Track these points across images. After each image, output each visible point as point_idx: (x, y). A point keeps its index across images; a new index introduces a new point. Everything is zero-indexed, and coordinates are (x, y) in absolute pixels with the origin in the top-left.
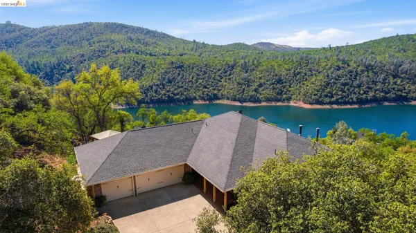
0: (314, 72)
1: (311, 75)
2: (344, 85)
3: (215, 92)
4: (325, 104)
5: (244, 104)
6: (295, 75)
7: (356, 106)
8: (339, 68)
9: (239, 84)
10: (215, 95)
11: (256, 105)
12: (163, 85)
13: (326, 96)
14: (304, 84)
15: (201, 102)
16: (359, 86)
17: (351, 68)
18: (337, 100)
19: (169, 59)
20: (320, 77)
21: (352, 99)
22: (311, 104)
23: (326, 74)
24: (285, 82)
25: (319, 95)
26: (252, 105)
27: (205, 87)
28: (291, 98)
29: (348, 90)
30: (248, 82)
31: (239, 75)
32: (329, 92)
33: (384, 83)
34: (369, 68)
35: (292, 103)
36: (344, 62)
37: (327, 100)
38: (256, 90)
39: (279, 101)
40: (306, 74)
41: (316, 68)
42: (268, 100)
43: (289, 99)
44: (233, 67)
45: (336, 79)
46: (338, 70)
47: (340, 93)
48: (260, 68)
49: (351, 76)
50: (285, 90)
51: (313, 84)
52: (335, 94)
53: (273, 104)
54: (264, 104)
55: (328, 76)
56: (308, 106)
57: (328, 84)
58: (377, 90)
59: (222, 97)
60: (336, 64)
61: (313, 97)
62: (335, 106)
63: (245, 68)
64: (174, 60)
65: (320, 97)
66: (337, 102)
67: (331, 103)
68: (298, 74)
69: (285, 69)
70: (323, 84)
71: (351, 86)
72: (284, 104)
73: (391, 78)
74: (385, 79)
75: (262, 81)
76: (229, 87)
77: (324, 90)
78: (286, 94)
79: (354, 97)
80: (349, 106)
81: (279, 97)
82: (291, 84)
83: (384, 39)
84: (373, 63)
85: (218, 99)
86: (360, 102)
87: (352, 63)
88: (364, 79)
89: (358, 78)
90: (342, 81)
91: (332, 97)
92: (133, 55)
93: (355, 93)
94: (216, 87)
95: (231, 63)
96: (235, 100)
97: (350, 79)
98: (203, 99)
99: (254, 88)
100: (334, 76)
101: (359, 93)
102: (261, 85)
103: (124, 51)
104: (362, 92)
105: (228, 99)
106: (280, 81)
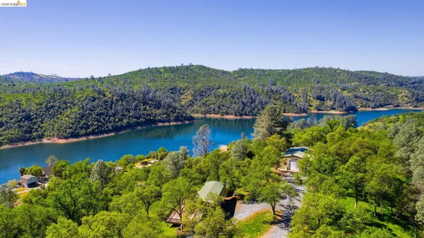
0: (68, 105)
1: (66, 108)
2: (99, 115)
4: (81, 136)
6: (48, 109)
7: (113, 134)
8: (94, 99)
13: (82, 128)
14: (58, 118)
16: (114, 115)
17: (106, 98)
18: (93, 130)
20: (76, 109)
21: (107, 127)
22: (66, 138)
23: (81, 106)
24: (36, 118)
25: (74, 128)
28: (43, 135)
29: (104, 119)
32: (85, 124)
33: (135, 109)
34: (123, 97)
35: (45, 141)
36: (100, 92)
37: (83, 132)
39: (28, 140)
40: (60, 108)
41: (71, 101)
42: (12, 141)
43: (41, 137)
45: (91, 110)
46: (93, 101)
47: (95, 123)
49: (106, 105)
50: (36, 127)
51: (68, 117)
52: (91, 125)
54: (7, 146)
55: (83, 108)
56: (62, 141)
57: (83, 116)
58: (131, 117)
60: (91, 95)
61: (68, 130)
62: (92, 137)
65: (75, 130)
66: (93, 133)
67: (87, 135)
68: (51, 108)
69: (36, 104)
70: (78, 116)
71: (106, 116)
72: (34, 143)
73: (142, 104)
74: (136, 106)
77: (79, 122)
78: (36, 131)
79: (110, 126)
80: (106, 135)
81: (28, 135)
82: (43, 120)
84: (126, 93)
86: (116, 129)
87: (107, 94)
88: (119, 108)
89: (113, 107)
90: (98, 111)
91: (88, 128)
93: (110, 122)
97: (105, 109)
100: (88, 106)
101: (115, 121)
104: (117, 120)
106: (28, 118)
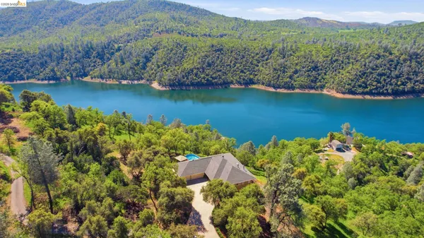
0: (351, 60)
1: (349, 63)
2: (381, 75)
3: (252, 77)
4: (357, 94)
5: (278, 90)
6: (332, 62)
7: (390, 98)
8: (379, 57)
9: (275, 69)
10: (251, 80)
11: (289, 92)
12: (203, 69)
13: (360, 86)
14: (339, 73)
15: (237, 86)
16: (397, 77)
17: (393, 57)
18: (371, 90)
19: (209, 41)
20: (357, 66)
21: (387, 90)
22: (344, 93)
23: (364, 63)
24: (321, 70)
25: (352, 85)
26: (285, 91)
27: (242, 72)
28: (324, 86)
29: (385, 80)
30: (284, 68)
31: (275, 61)
32: (364, 82)
34: (412, 57)
35: (325, 92)
36: (386, 50)
37: (360, 90)
38: (291, 77)
39: (312, 88)
40: (342, 62)
41: (354, 56)
42: (302, 87)
43: (322, 87)
44: (271, 51)
45: (373, 69)
46: (378, 59)
47: (375, 83)
48: (298, 54)
49: (391, 65)
50: (320, 78)
51: (347, 73)
52: (369, 85)
53: (307, 91)
54: (297, 91)
55: (365, 65)
56: (340, 96)
57: (364, 74)
58: (417, 81)
59: (258, 83)
60: (376, 52)
61: (347, 86)
62: (368, 97)
63: (283, 54)
64: (215, 42)
65: (354, 87)
66: (370, 93)
67: (364, 93)
68: (335, 62)
69: (323, 56)
70: (359, 73)
71: (388, 77)
72: (317, 92)
75: (298, 68)
76: (265, 72)
77: (358, 80)
78: (320, 81)
79: (390, 88)
80: (382, 97)
81: (313, 84)
82: (327, 72)
84: (419, 52)
85: (254, 83)
86: (396, 93)
87: (395, 51)
88: (405, 69)
89: (398, 67)
90: (380, 70)
91: (366, 87)
92: (176, 36)
93: (391, 84)
94: (252, 71)
95: (270, 48)
96: (269, 85)
97: (389, 69)
98: (239, 83)
99: (289, 74)
100: (371, 65)
101: (396, 84)
102: (296, 72)
103: (167, 31)
104: (399, 83)
105: (263, 84)
106: (315, 68)
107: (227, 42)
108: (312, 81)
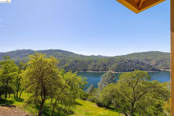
1: (114, 63)
2: (124, 66)
3: (86, 68)
5: (95, 72)
6: (109, 63)
8: (121, 61)
9: (93, 66)
10: (86, 69)
12: (71, 66)
13: (119, 69)
14: (112, 66)
15: (82, 71)
16: (128, 66)
17: (125, 61)
18: (122, 70)
19: (73, 59)
20: (116, 64)
22: (114, 71)
26: (97, 72)
27: (83, 67)
28: (108, 70)
30: (96, 65)
31: (93, 63)
32: (119, 68)
33: (135, 65)
34: (130, 61)
36: (122, 59)
37: (119, 70)
38: (98, 68)
39: (105, 71)
40: (112, 63)
41: (115, 61)
42: (102, 70)
44: (91, 61)
47: (123, 68)
48: (99, 61)
50: (106, 68)
51: (114, 66)
53: (103, 72)
54: (101, 72)
55: (118, 63)
57: (119, 66)
58: (133, 67)
59: (88, 70)
61: (115, 69)
62: (122, 72)
63: (95, 61)
64: (75, 59)
65: (117, 70)
67: (120, 71)
69: (106, 62)
70: (117, 66)
71: (126, 66)
73: (137, 64)
74: (135, 64)
75: (100, 65)
76: (90, 67)
79: (127, 69)
83: (132, 54)
84: (131, 60)
85: (87, 70)
88: (129, 64)
89: (127, 64)
91: (120, 69)
92: (63, 58)
93: (127, 68)
94: (86, 67)
95: (91, 60)
96: (92, 70)
97: (125, 64)
98: (82, 70)
99: (97, 67)
100: (120, 63)
102: (99, 66)
103: (61, 57)
104: (129, 68)
105: (90, 70)
106: (105, 65)
107: (78, 59)
108: (104, 69)
